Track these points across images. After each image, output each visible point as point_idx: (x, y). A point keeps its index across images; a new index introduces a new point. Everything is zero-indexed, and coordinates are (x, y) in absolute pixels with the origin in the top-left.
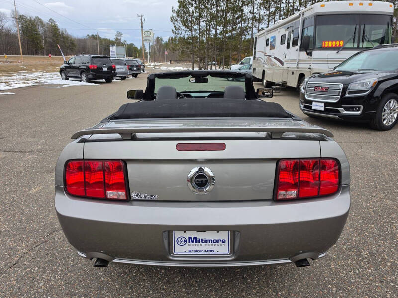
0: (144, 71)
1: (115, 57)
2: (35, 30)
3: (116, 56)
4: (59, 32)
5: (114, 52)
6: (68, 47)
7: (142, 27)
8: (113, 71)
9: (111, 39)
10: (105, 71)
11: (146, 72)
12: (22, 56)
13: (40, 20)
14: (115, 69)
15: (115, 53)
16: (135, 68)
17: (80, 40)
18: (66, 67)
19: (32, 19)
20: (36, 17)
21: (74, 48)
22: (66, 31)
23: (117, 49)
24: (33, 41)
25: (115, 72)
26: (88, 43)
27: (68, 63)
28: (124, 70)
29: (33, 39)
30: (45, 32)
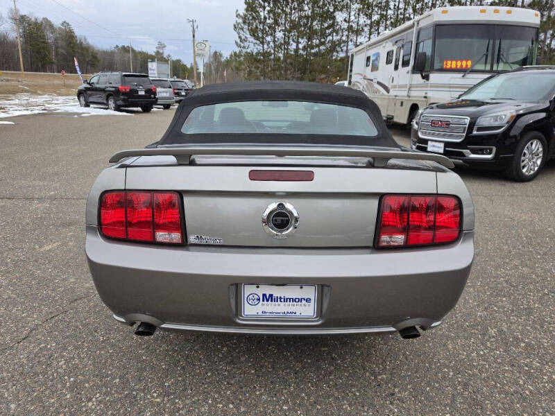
1: (156, 77)
2: (43, 37)
4: (77, 41)
5: (153, 70)
6: (88, 63)
7: (194, 36)
8: (152, 96)
9: (149, 53)
10: (141, 96)
12: (22, 72)
13: (50, 22)
14: (155, 93)
15: (156, 72)
16: (183, 93)
17: (105, 53)
18: (87, 89)
19: (39, 21)
20: (44, 19)
21: (97, 63)
22: (85, 40)
23: (158, 67)
24: (39, 52)
25: (155, 97)
26: (117, 58)
27: (89, 84)
28: (168, 95)
29: (40, 48)
30: (55, 40)
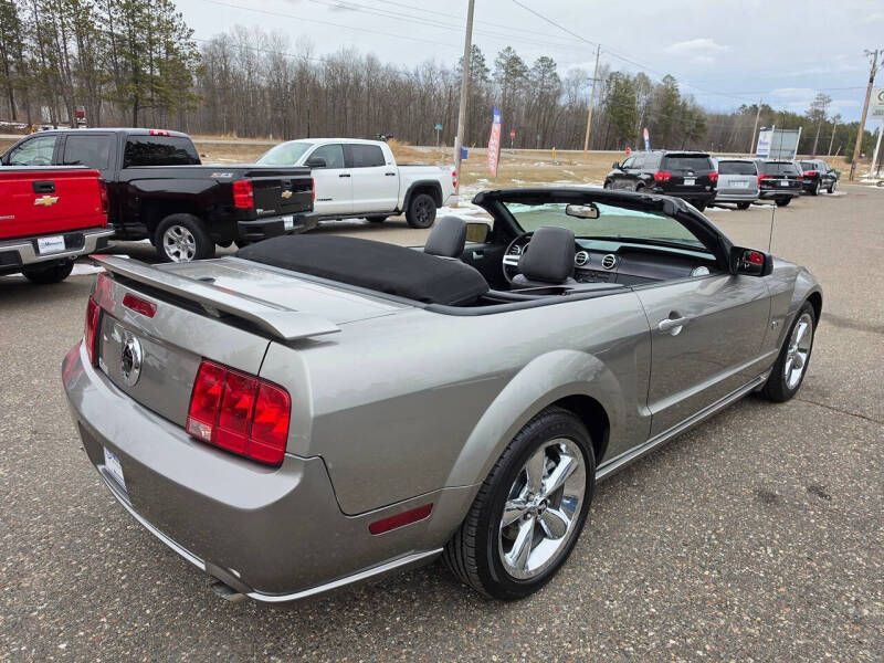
0: (830, 191)
1: (765, 156)
2: (632, 101)
3: (767, 153)
4: (678, 102)
5: (766, 144)
6: (687, 133)
7: (871, 81)
8: (708, 188)
9: (798, 115)
10: (689, 188)
11: (835, 193)
13: (647, 78)
14: (714, 184)
15: (768, 147)
16: (785, 183)
17: (719, 118)
18: (616, 176)
19: (631, 79)
20: (639, 74)
21: (702, 135)
22: (692, 100)
23: (774, 138)
24: (620, 123)
25: (712, 190)
26: (738, 126)
27: (621, 168)
28: (745, 186)
29: (622, 117)
30: (648, 103)
